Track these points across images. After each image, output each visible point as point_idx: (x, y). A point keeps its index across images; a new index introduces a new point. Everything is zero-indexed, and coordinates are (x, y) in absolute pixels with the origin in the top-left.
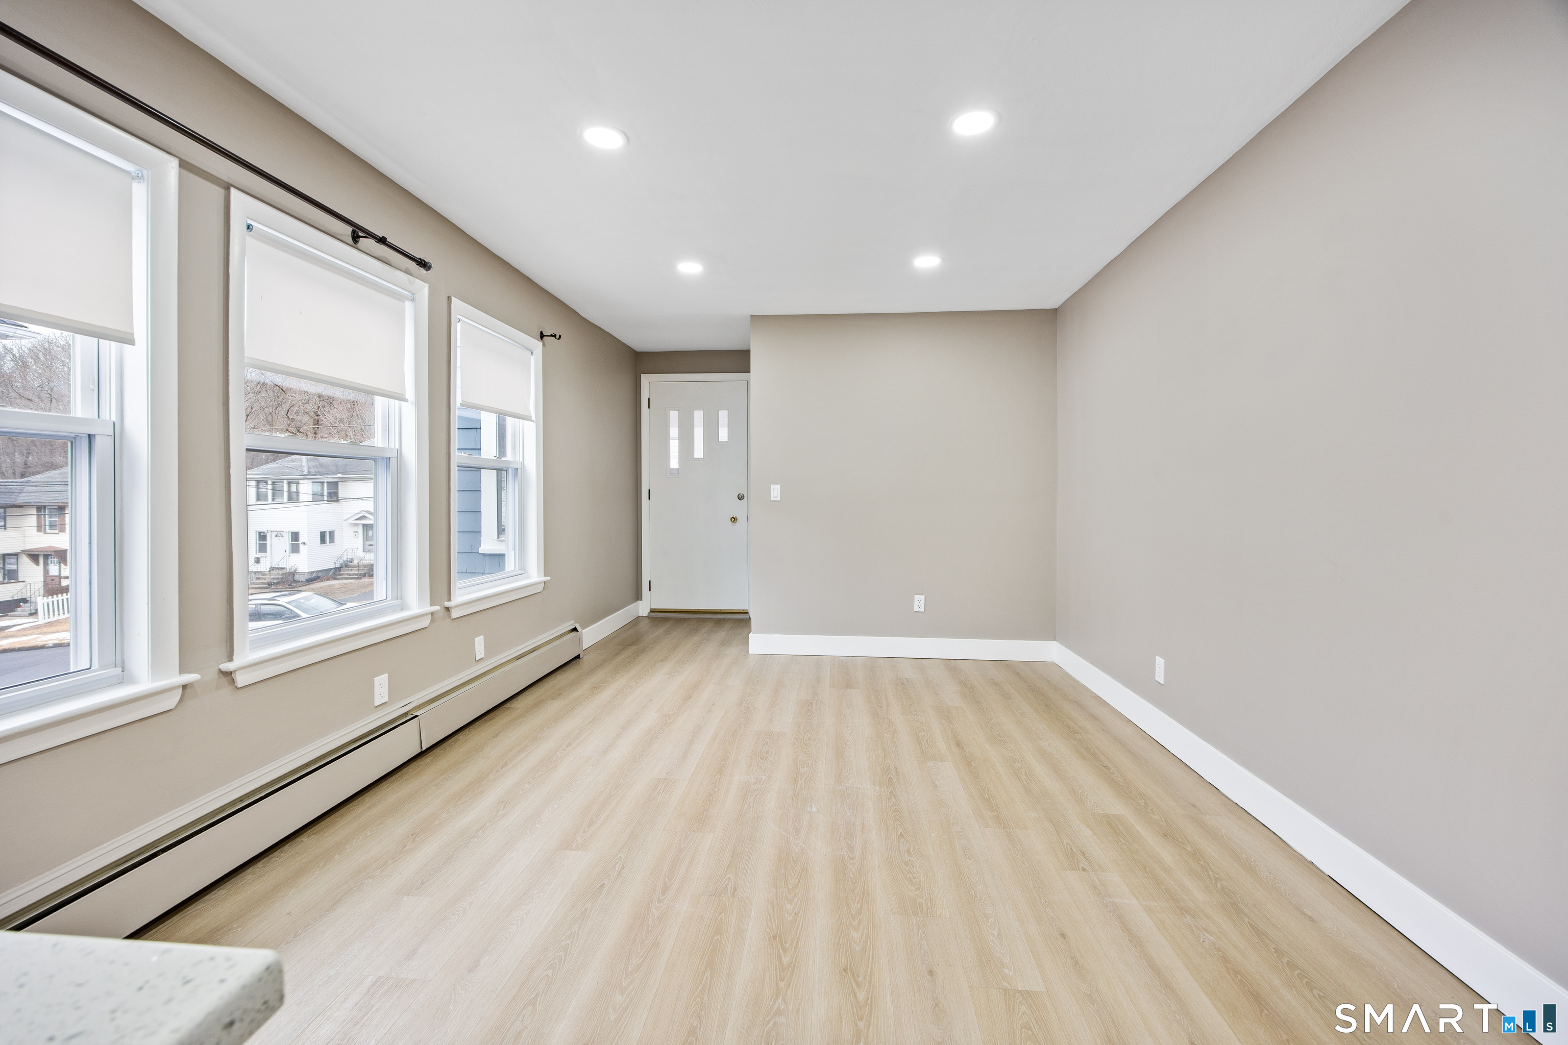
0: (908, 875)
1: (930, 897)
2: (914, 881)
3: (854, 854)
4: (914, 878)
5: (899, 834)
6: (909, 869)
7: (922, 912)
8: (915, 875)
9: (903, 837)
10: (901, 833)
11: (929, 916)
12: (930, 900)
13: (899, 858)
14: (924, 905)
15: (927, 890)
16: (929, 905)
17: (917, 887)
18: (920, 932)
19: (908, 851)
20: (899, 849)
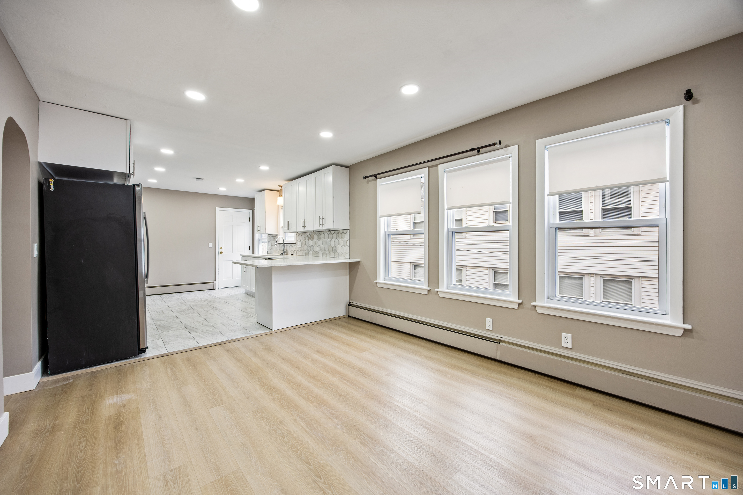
0: (269, 420)
1: (256, 417)
2: (266, 420)
3: (299, 418)
4: (266, 421)
5: (285, 437)
6: (271, 423)
7: (257, 411)
8: (267, 422)
9: (282, 437)
10: (284, 438)
11: (254, 411)
12: (256, 416)
13: (278, 426)
14: (257, 413)
15: (258, 419)
16: (256, 414)
17: (263, 419)
18: (256, 405)
19: (275, 431)
20: (280, 430)
